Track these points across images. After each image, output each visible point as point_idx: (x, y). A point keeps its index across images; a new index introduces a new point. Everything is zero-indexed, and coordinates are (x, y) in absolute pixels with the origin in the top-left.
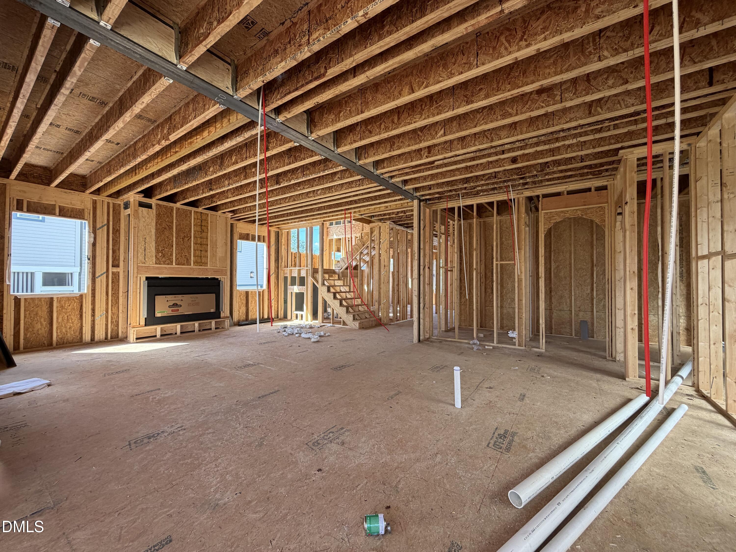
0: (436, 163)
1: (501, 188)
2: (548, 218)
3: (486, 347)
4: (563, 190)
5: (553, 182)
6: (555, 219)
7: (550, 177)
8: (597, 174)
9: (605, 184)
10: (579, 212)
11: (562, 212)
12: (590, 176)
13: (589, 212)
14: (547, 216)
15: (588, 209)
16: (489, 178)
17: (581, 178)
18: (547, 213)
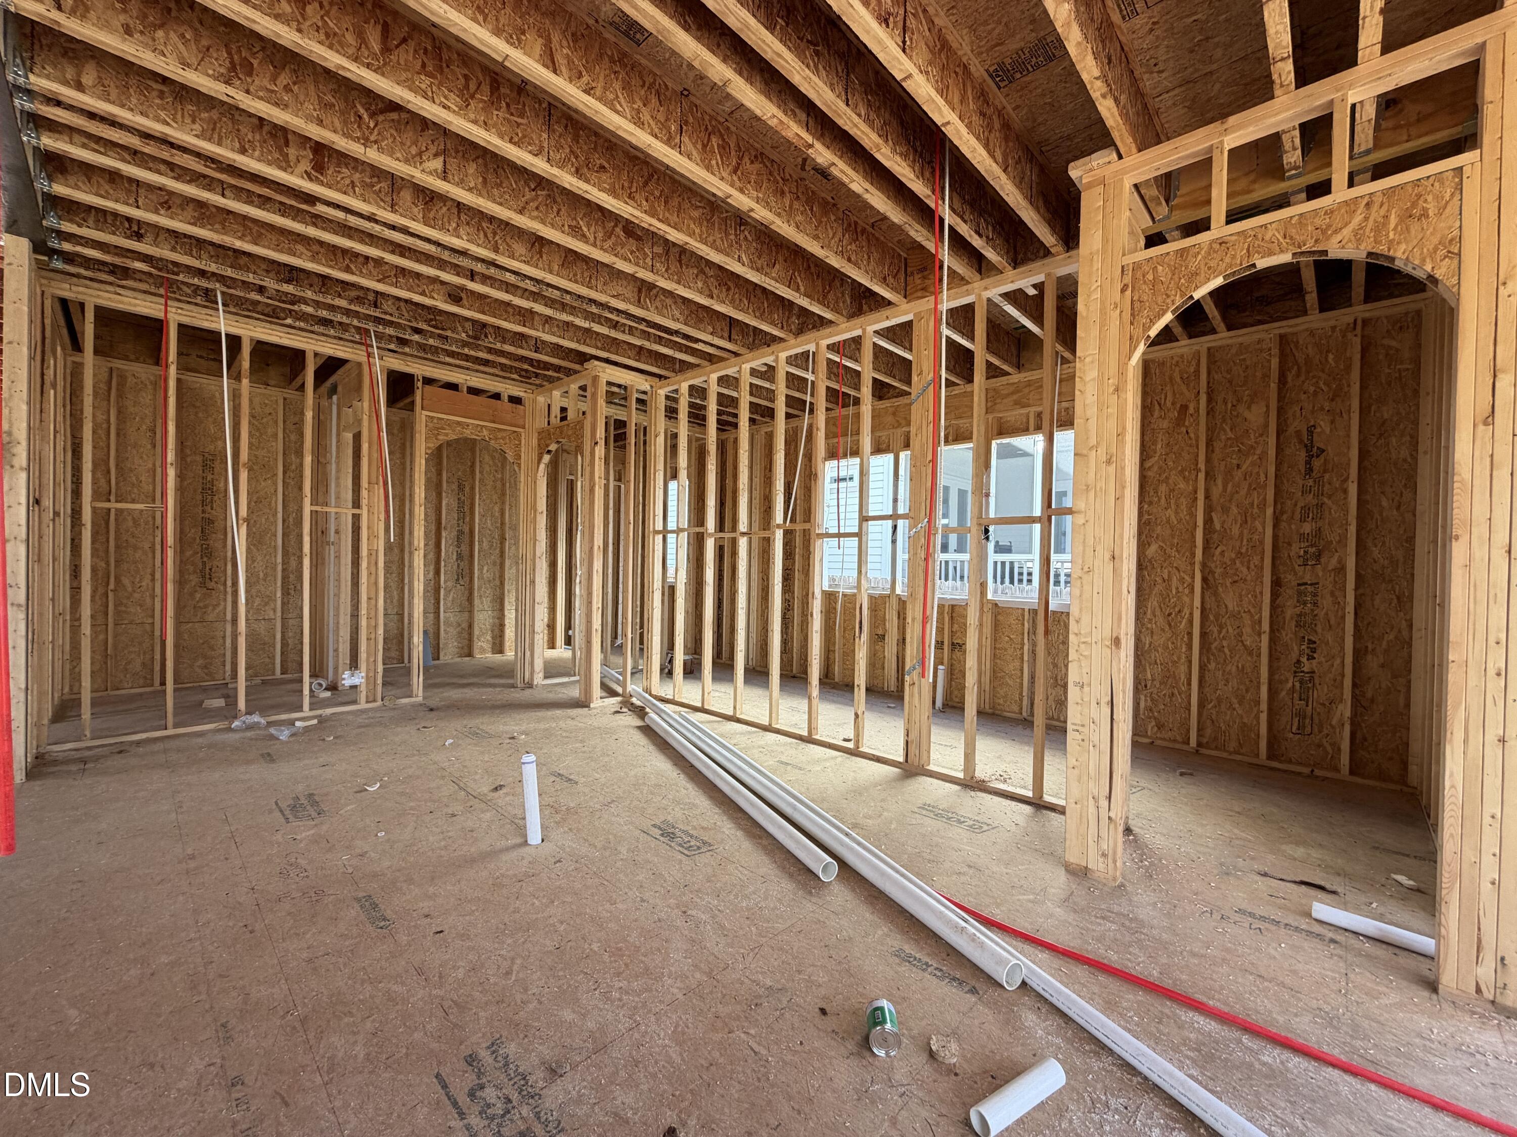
0: (321, 209)
1: (344, 327)
2: (435, 429)
3: (298, 724)
4: (461, 381)
5: (458, 362)
6: (447, 435)
7: (472, 353)
8: (525, 377)
9: (522, 394)
10: (485, 433)
11: (458, 423)
12: (515, 376)
13: (500, 435)
14: (431, 425)
15: (500, 430)
16: (359, 300)
17: (501, 373)
18: (432, 417)
